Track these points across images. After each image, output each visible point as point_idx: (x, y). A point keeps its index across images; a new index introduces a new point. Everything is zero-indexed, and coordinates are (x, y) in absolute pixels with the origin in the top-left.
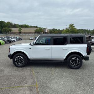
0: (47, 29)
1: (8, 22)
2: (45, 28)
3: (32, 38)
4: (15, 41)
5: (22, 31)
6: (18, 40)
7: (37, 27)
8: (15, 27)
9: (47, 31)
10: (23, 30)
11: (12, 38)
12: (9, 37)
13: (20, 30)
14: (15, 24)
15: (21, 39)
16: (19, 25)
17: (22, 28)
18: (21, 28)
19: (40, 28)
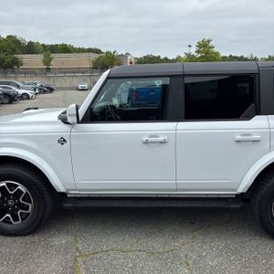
0: (129, 57)
1: (8, 37)
2: (122, 55)
3: (86, 86)
4: (31, 95)
5: (54, 65)
6: (40, 93)
7: (98, 51)
8: (33, 53)
9: (131, 63)
10: (58, 60)
11: (18, 87)
12: (8, 83)
13: (47, 62)
14: (31, 43)
15: (51, 90)
16: (43, 45)
17: (52, 55)
18: (49, 55)
19: (108, 53)
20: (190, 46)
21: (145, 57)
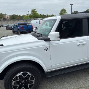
0: (7, 15)
20: (29, 11)
21: (13, 15)
